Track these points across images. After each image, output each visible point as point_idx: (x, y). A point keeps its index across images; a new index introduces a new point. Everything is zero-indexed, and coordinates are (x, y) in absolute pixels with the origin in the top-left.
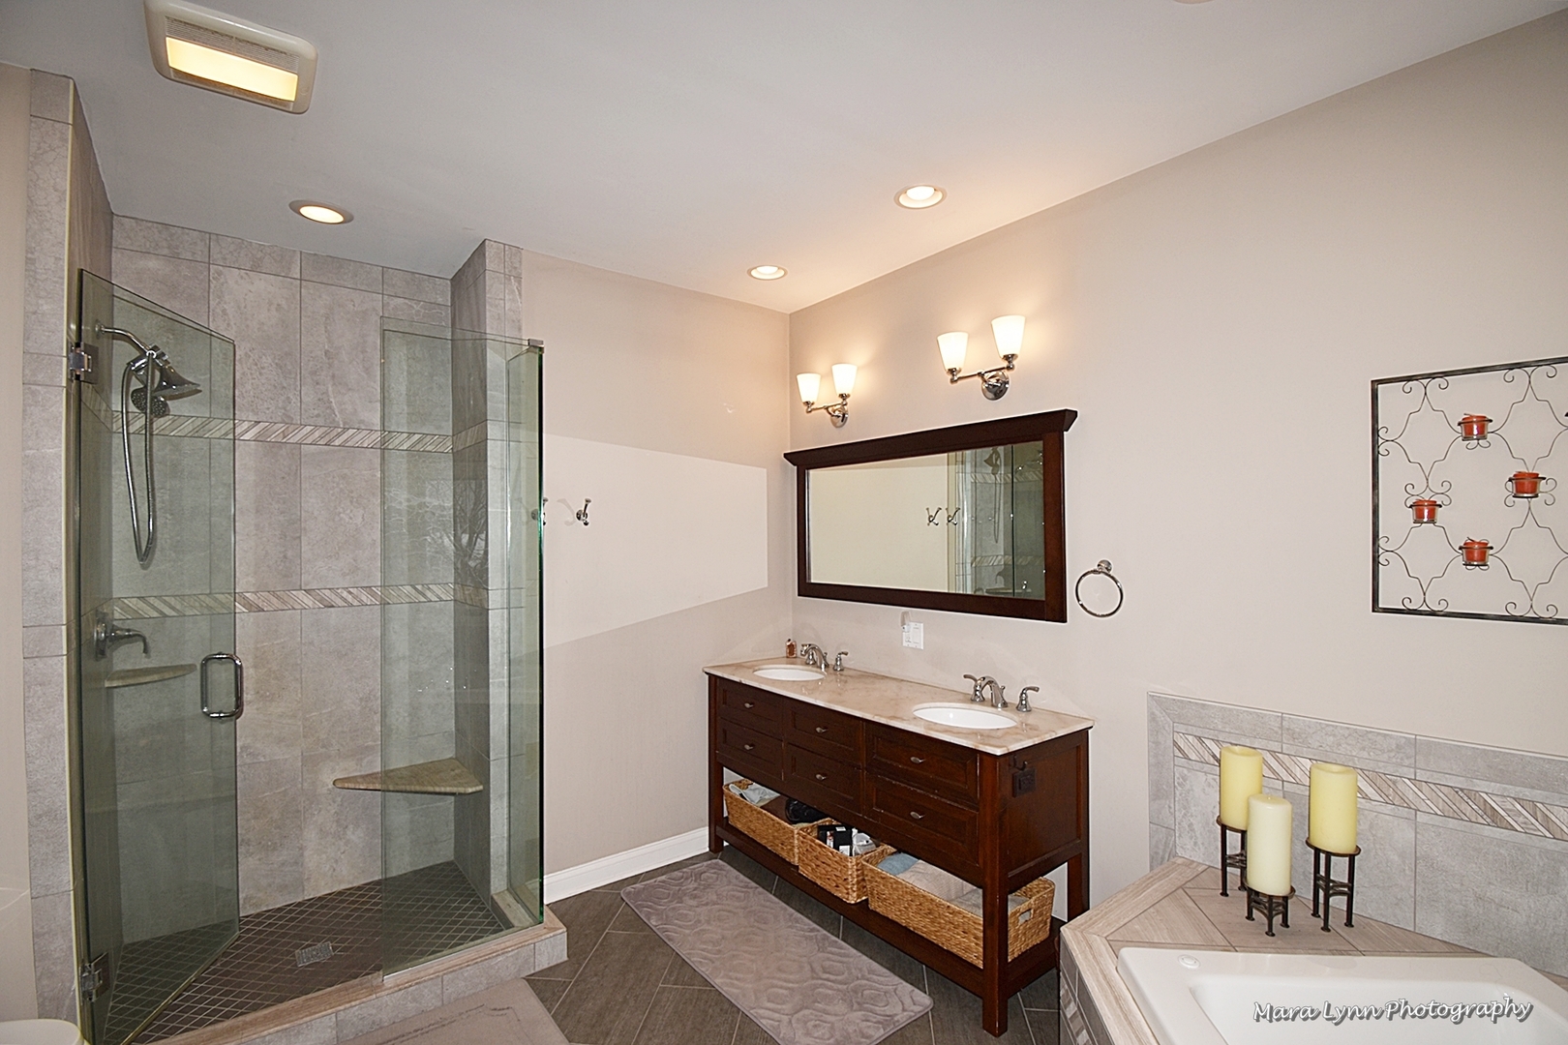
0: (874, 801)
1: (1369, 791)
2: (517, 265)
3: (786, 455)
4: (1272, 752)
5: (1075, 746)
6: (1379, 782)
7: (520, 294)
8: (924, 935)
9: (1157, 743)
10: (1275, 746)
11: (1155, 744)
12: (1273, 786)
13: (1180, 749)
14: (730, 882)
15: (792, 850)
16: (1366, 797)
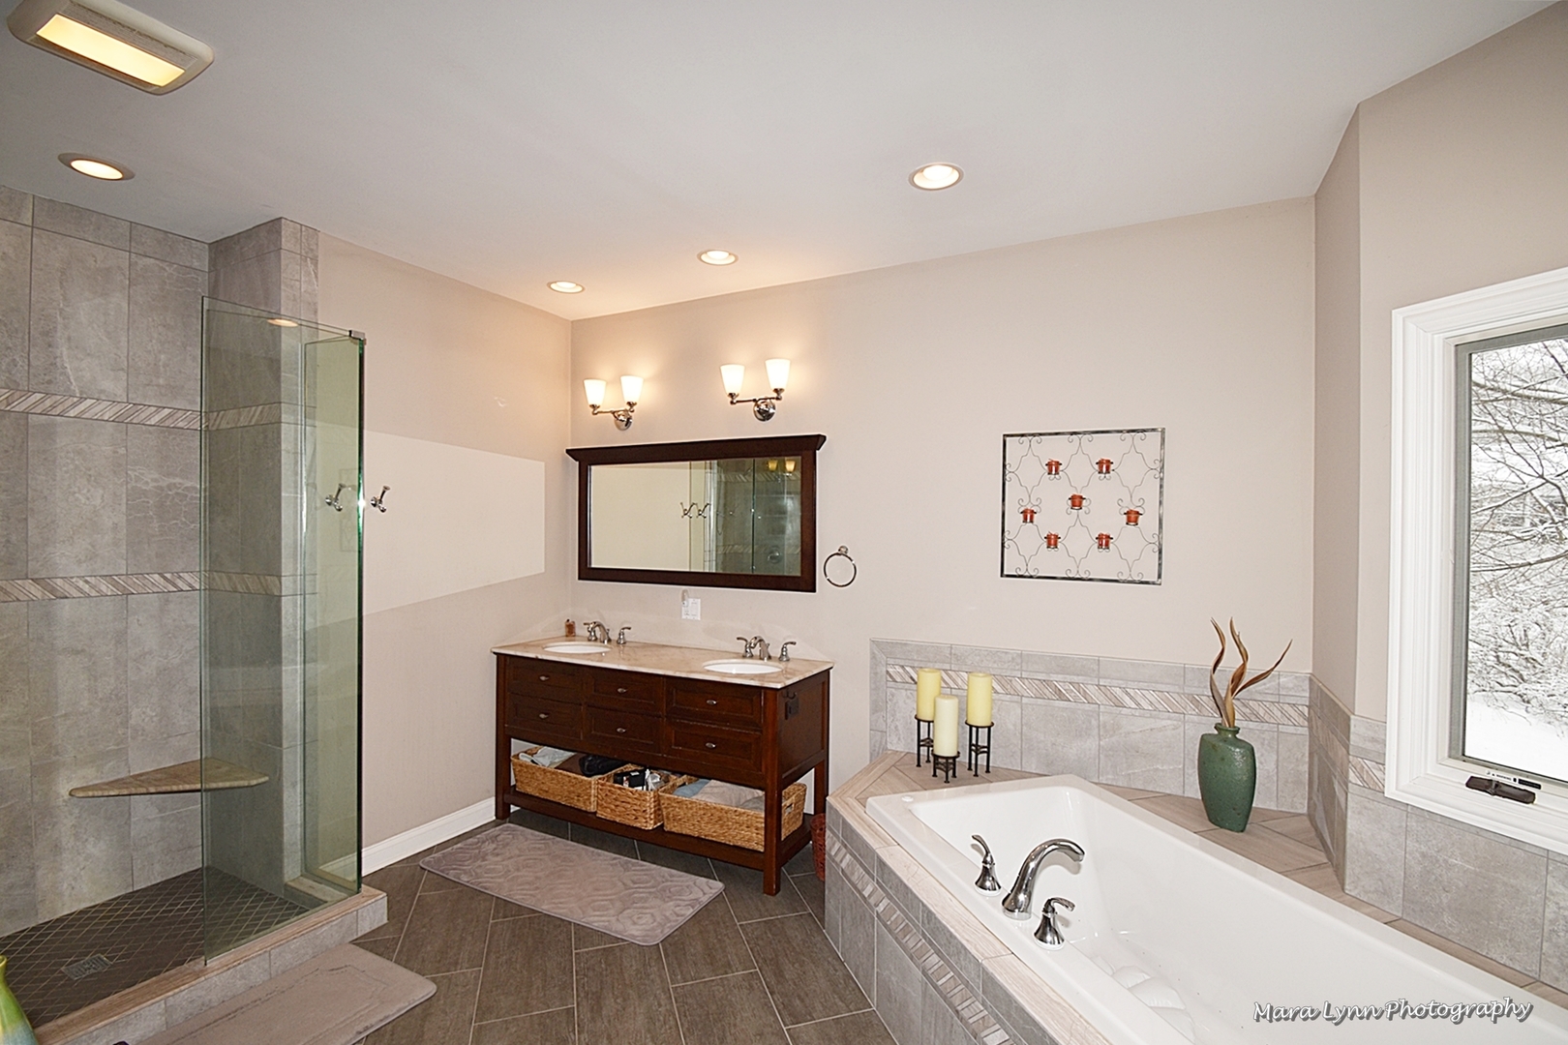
0: (673, 740)
1: (998, 688)
2: (314, 247)
3: (568, 451)
4: (945, 670)
5: (820, 683)
6: (1003, 682)
7: (316, 277)
8: (714, 839)
9: (876, 674)
10: (947, 667)
11: (875, 673)
12: (946, 690)
13: (891, 676)
14: (527, 840)
15: (589, 799)
16: (996, 692)
